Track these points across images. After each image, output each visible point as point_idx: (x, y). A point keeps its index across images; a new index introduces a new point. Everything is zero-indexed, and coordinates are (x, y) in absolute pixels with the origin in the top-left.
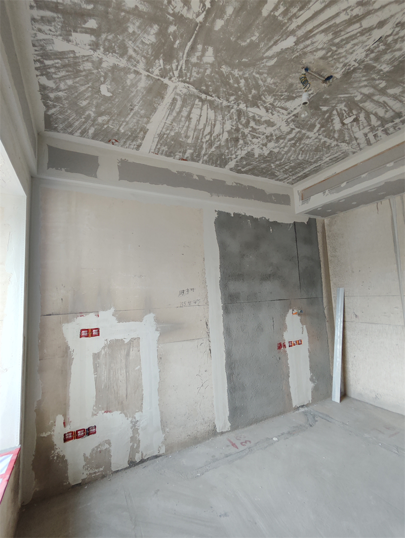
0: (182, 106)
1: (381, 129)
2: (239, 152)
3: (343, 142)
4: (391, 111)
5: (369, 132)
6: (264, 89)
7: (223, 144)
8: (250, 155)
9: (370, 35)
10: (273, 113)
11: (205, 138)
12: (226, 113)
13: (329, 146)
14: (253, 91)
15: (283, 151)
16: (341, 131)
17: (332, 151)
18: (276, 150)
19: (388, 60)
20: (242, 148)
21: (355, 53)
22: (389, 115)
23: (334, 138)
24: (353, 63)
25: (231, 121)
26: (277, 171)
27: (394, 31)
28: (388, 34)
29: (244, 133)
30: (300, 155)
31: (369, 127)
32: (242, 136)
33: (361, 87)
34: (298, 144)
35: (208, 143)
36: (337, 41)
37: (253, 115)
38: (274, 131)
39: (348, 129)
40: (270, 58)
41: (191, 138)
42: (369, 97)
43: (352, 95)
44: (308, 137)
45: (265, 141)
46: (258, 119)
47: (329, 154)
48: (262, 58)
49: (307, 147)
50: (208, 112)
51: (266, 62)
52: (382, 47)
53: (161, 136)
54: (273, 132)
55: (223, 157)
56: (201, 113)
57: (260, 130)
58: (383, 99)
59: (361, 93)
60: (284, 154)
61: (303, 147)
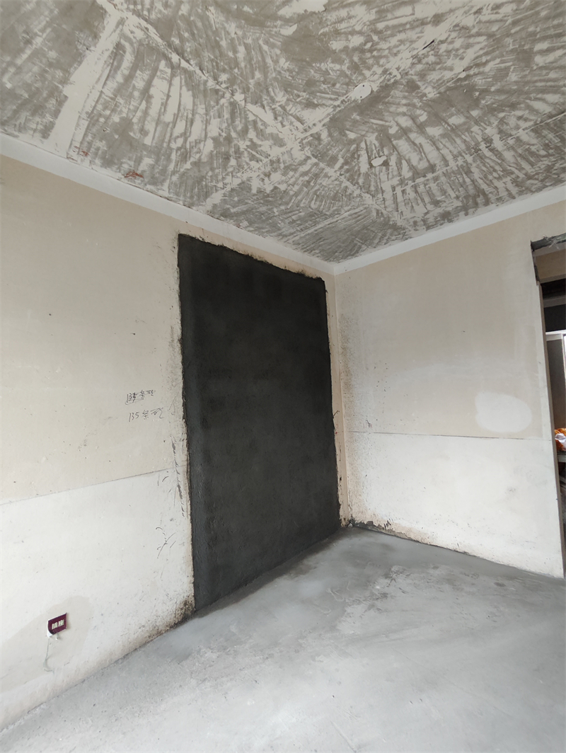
0: (134, 68)
1: (411, 183)
2: (228, 179)
3: (368, 193)
4: (426, 160)
5: (398, 185)
6: (274, 75)
7: (204, 159)
8: (244, 187)
9: (422, 32)
10: (284, 123)
11: (175, 142)
12: (212, 103)
13: (350, 194)
14: (258, 75)
15: (291, 190)
16: (367, 175)
17: (353, 203)
18: (283, 187)
19: (435, 81)
20: (234, 174)
21: (400, 56)
22: (422, 165)
23: (358, 183)
24: (395, 72)
25: (219, 120)
26: (282, 220)
27: (449, 35)
28: (443, 38)
29: (239, 148)
30: (313, 202)
31: (399, 178)
32: (236, 153)
33: (398, 114)
34: (312, 184)
35: (179, 152)
36: (380, 26)
37: (253, 118)
38: (283, 154)
39: (375, 175)
40: (288, 21)
41: (151, 135)
42: (404, 132)
43: (387, 124)
44: (326, 176)
45: (268, 169)
46: (262, 127)
47: (349, 207)
48: (275, 17)
49: (323, 190)
50: (182, 92)
51: (281, 27)
52: (432, 59)
53: (93, 117)
54: (280, 156)
55: (204, 183)
56: (169, 91)
57: (262, 148)
58: (420, 140)
59: (398, 124)
60: (293, 195)
61: (319, 190)
